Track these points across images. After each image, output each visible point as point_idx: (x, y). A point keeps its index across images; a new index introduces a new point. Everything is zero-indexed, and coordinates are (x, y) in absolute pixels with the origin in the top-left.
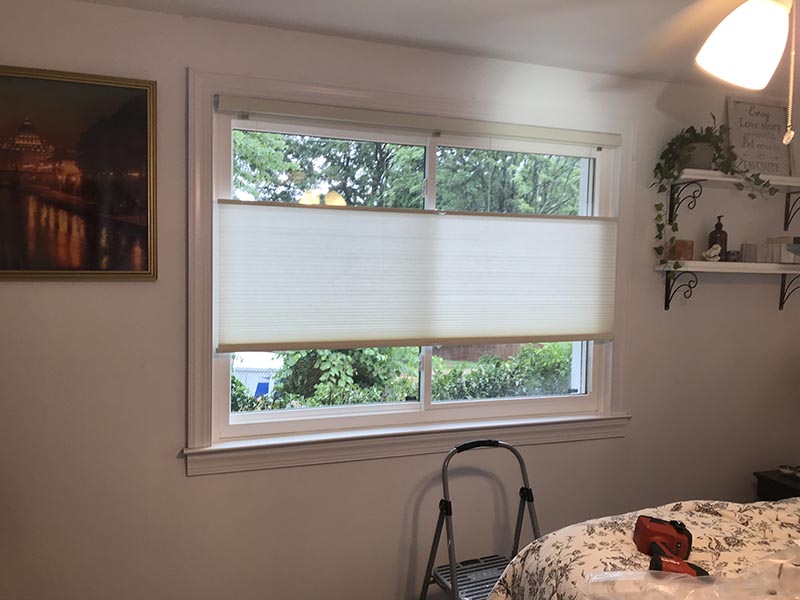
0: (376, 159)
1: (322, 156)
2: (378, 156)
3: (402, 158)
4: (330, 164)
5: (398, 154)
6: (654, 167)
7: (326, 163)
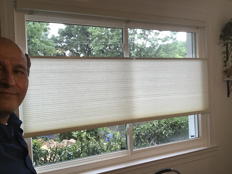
0: (87, 50)
1: (68, 50)
2: (88, 49)
3: (96, 50)
4: (71, 53)
5: (94, 48)
6: (220, 36)
7: (70, 53)
